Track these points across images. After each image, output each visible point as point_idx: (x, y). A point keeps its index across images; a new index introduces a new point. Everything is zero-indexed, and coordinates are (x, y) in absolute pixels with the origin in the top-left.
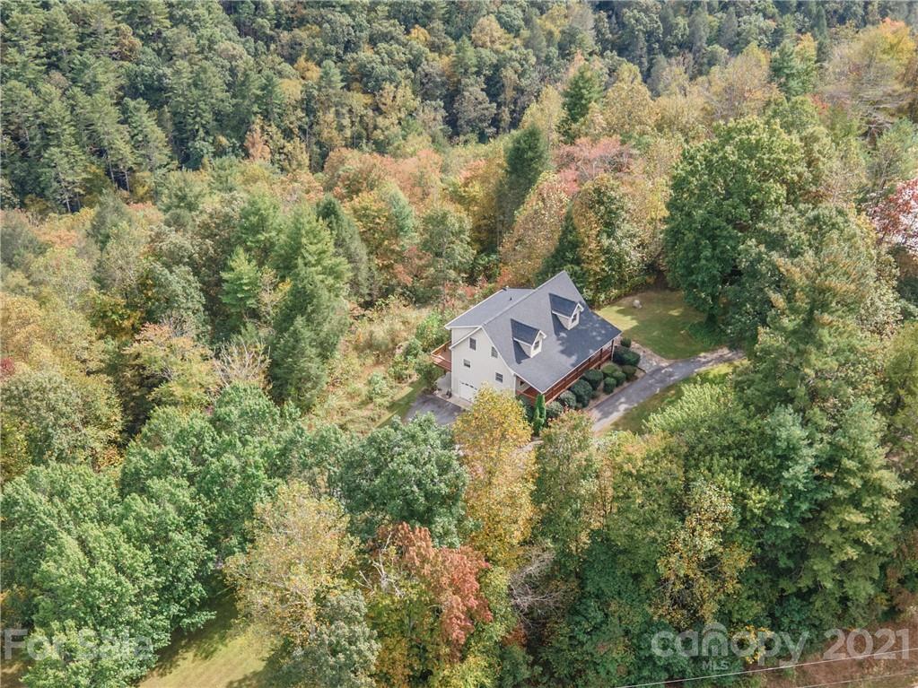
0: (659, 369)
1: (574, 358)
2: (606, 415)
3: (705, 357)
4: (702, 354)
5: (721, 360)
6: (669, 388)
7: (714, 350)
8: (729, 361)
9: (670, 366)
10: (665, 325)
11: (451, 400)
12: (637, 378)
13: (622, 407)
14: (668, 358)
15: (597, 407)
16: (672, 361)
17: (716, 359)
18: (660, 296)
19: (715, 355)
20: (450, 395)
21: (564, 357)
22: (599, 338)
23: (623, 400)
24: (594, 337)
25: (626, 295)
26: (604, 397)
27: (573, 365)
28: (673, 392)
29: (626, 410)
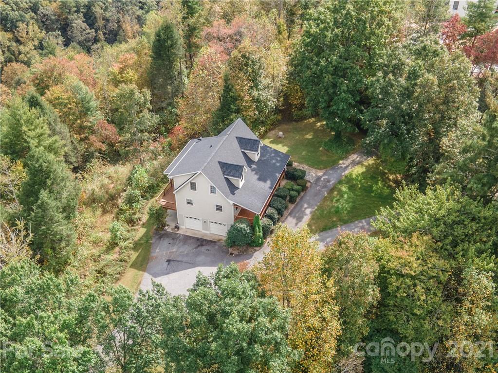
0: (319, 178)
1: (269, 182)
2: (299, 219)
3: (344, 164)
4: (341, 162)
5: (354, 163)
6: (331, 191)
7: (346, 158)
8: (359, 163)
9: (324, 174)
10: (306, 145)
11: (180, 232)
12: (307, 188)
13: (308, 211)
14: (320, 169)
15: (290, 214)
16: (324, 171)
17: (351, 163)
18: (291, 127)
19: (349, 161)
20: (177, 228)
21: (261, 184)
22: (278, 164)
23: (306, 206)
24: (274, 164)
25: (270, 130)
26: (291, 206)
27: (270, 188)
28: (336, 193)
29: (311, 213)
